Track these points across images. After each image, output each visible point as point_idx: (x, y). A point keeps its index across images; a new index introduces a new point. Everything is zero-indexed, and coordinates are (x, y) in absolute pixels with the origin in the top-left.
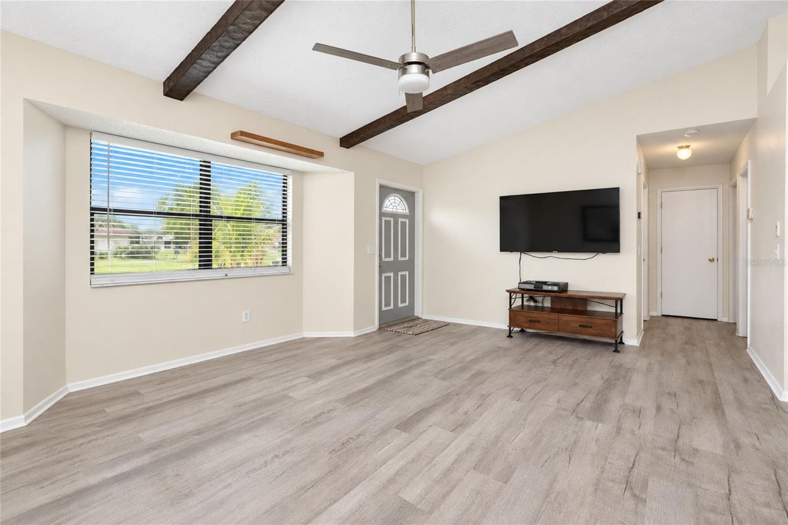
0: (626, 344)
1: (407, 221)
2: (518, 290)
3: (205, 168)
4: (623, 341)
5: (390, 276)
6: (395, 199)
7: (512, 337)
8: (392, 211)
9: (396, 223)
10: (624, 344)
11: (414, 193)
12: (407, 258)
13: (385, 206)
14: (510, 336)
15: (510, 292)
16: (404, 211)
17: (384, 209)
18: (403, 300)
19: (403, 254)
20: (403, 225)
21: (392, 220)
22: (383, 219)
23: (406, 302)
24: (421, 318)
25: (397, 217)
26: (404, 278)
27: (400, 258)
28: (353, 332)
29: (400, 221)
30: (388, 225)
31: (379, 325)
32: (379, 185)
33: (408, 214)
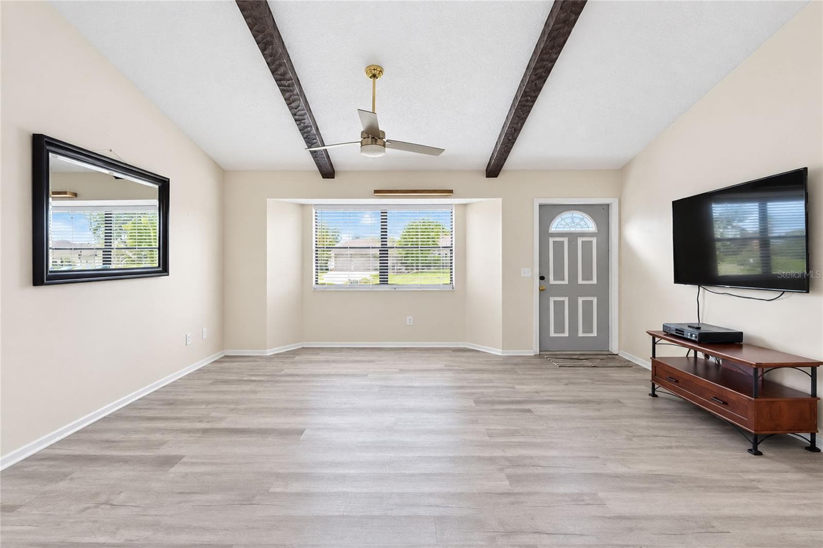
1: (594, 240)
2: (662, 335)
3: (384, 214)
5: (564, 301)
6: (573, 217)
7: (657, 396)
8: (568, 231)
9: (572, 244)
11: (609, 205)
12: (594, 282)
13: (554, 226)
14: (653, 395)
15: (653, 335)
16: (590, 229)
17: (553, 229)
18: (588, 327)
19: (587, 276)
20: (587, 246)
21: (566, 240)
22: (551, 240)
23: (592, 333)
24: (617, 355)
25: (573, 237)
26: (588, 305)
27: (580, 281)
28: (501, 350)
29: (580, 240)
30: (559, 246)
31: (540, 351)
32: (540, 205)
33: (597, 232)
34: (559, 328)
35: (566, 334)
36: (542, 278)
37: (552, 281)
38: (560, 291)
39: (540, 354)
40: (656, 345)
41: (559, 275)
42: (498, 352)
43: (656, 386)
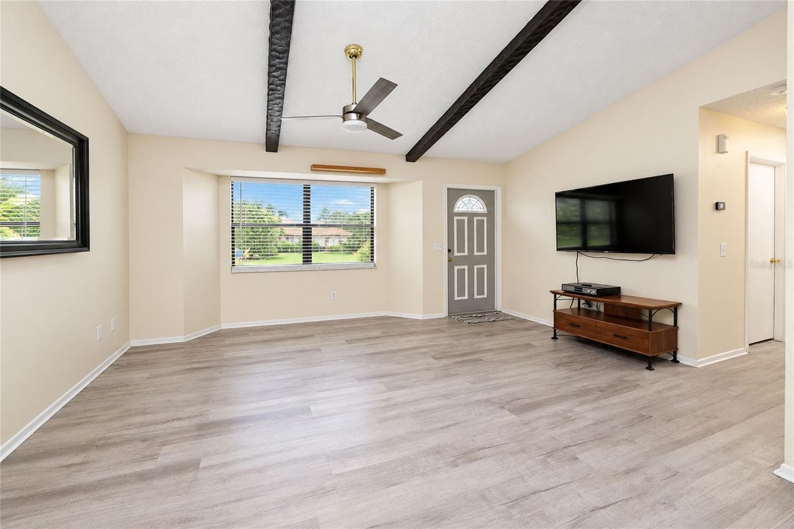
0: (680, 362)
1: (485, 219)
2: (562, 292)
3: (307, 189)
4: (678, 359)
5: (464, 269)
6: (470, 200)
7: (557, 338)
8: (467, 211)
9: (471, 222)
10: (678, 362)
11: (494, 191)
12: (485, 253)
13: (457, 207)
14: (555, 338)
15: (555, 293)
16: (482, 210)
17: (457, 209)
18: (481, 292)
19: (480, 249)
20: (480, 223)
21: (466, 218)
22: (456, 218)
23: (484, 294)
24: (501, 311)
25: (471, 215)
26: (481, 271)
27: (476, 253)
28: (422, 315)
29: (475, 219)
30: (461, 223)
31: (449, 313)
32: (448, 189)
33: (487, 212)
34: (461, 292)
35: (466, 297)
36: (449, 251)
37: (456, 254)
38: (461, 261)
39: (449, 316)
40: (557, 301)
41: (461, 248)
42: (420, 317)
43: (557, 331)
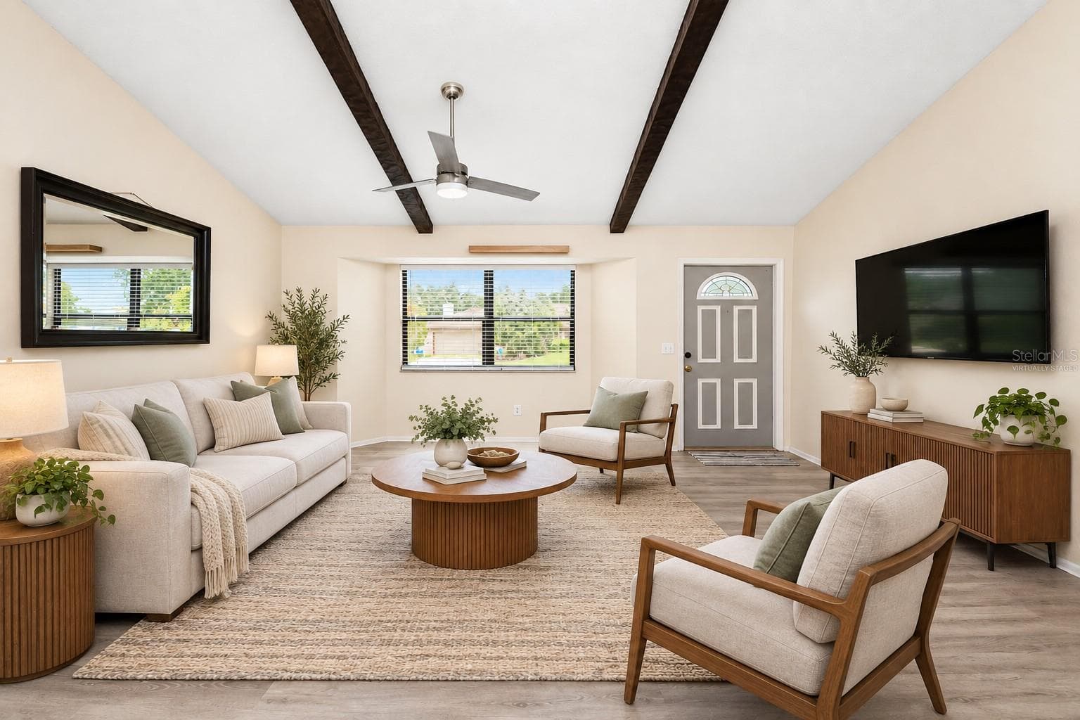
1: (754, 309)
5: (715, 384)
6: (725, 280)
8: (722, 297)
9: (726, 313)
11: (771, 266)
12: (754, 359)
13: (704, 291)
16: (749, 295)
17: (701, 296)
18: (746, 419)
21: (718, 309)
22: (700, 308)
23: (752, 424)
24: (782, 451)
26: (746, 389)
27: (737, 360)
30: (709, 316)
31: (684, 448)
32: (685, 266)
33: (757, 299)
34: (709, 419)
35: (718, 426)
36: (688, 355)
37: (700, 359)
38: (710, 370)
39: (684, 452)
41: (709, 352)
